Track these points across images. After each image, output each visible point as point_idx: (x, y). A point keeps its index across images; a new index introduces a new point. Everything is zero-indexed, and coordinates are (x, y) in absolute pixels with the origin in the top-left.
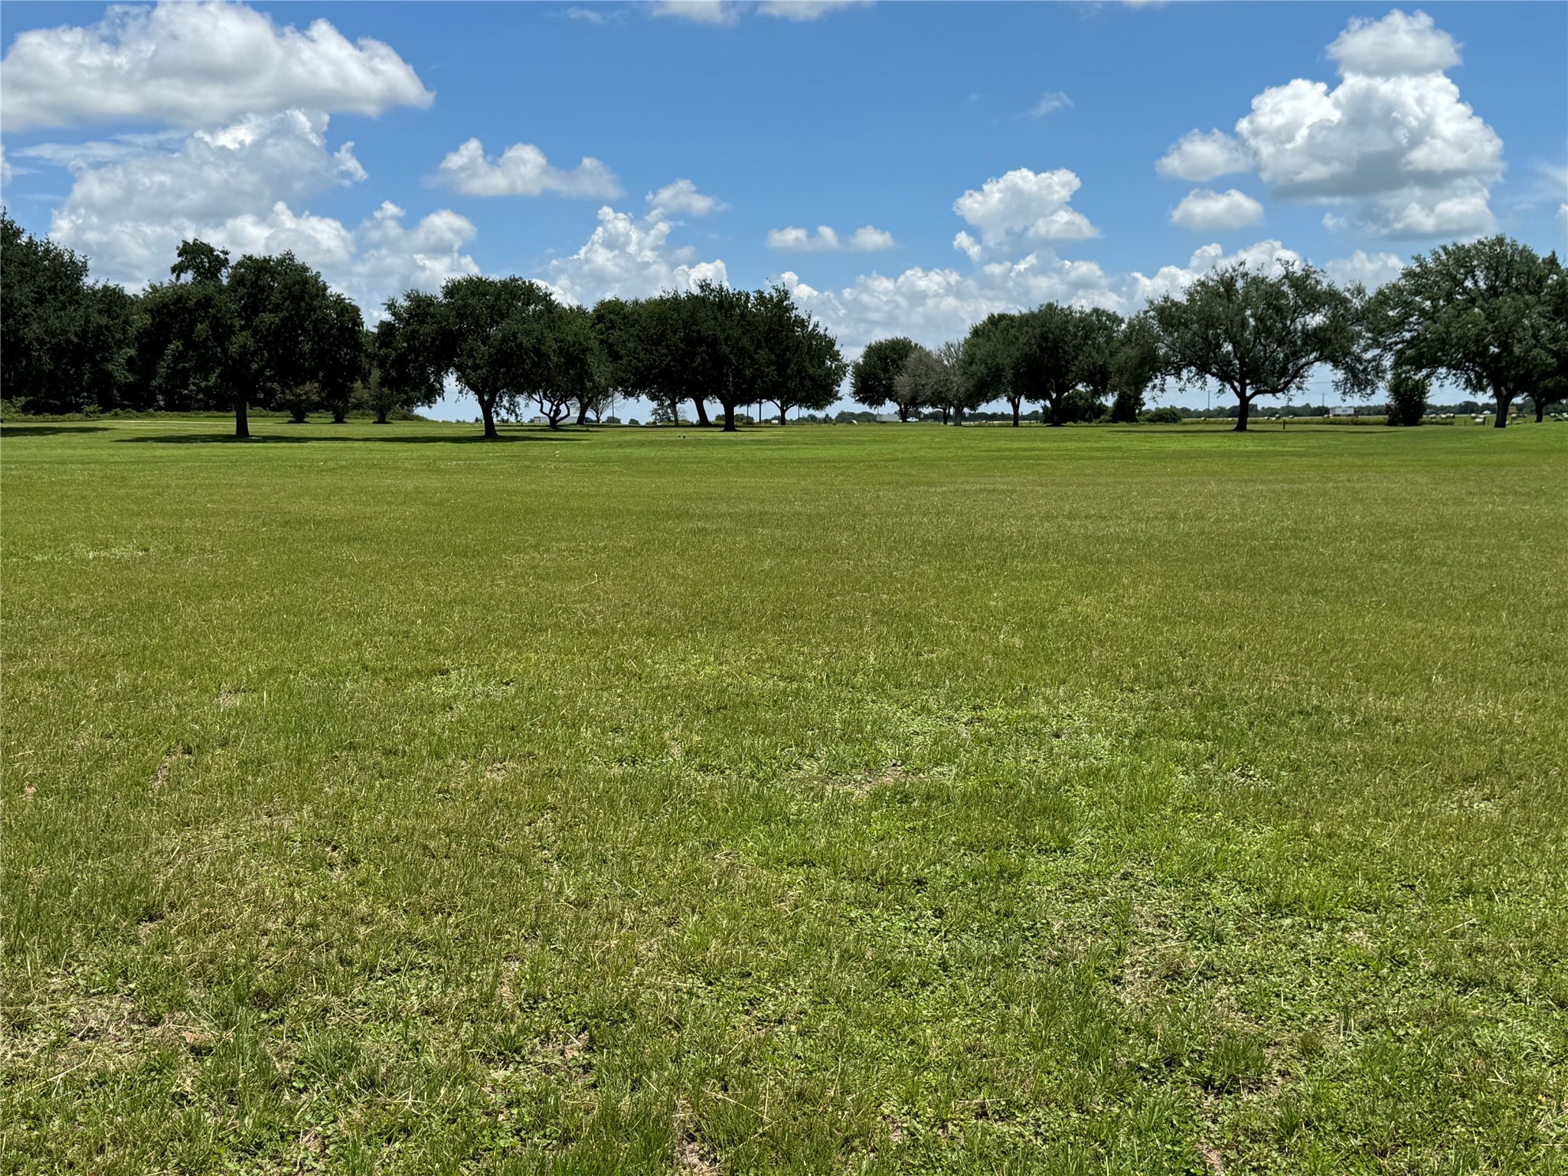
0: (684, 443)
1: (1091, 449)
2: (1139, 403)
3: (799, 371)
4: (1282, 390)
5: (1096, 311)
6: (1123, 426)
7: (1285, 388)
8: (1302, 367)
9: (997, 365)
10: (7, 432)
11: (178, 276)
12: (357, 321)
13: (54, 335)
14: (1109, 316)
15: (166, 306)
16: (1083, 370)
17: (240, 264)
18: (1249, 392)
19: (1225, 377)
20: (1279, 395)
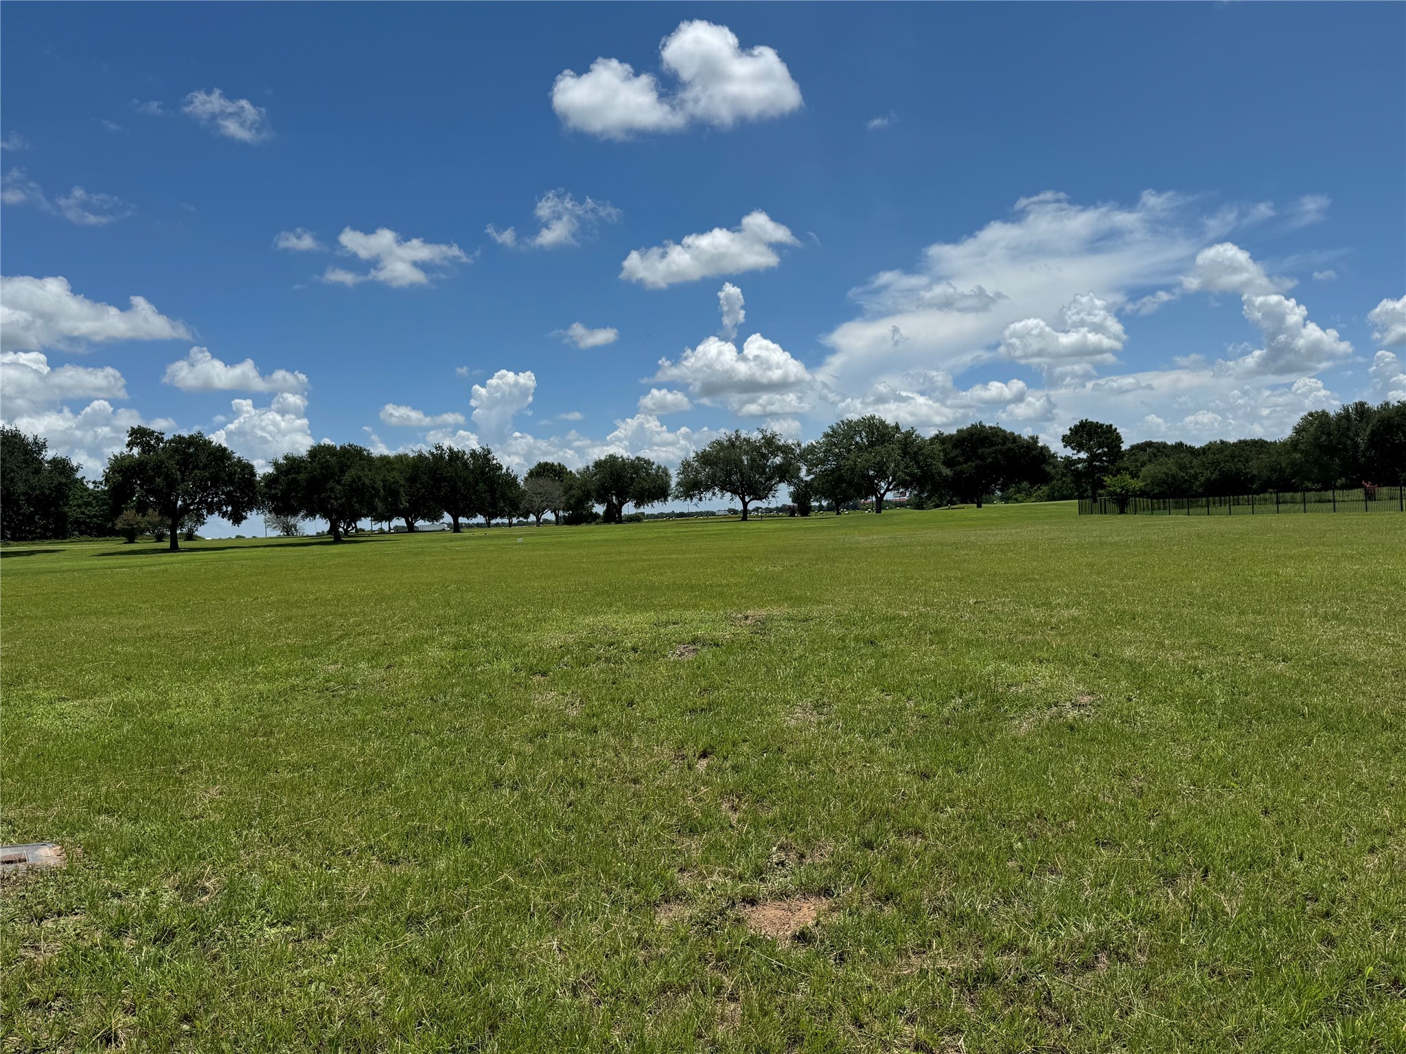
4: (764, 498)
7: (766, 497)
8: (773, 485)
10: (5, 555)
11: (131, 449)
12: (253, 474)
13: (34, 489)
15: (133, 468)
17: (171, 441)
18: (747, 499)
19: (734, 492)
20: (764, 500)
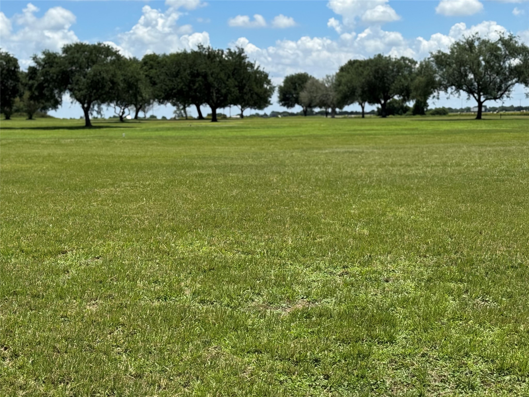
0: (190, 129)
1: (402, 130)
2: (426, 105)
3: (250, 90)
4: (499, 98)
5: (403, 58)
6: (418, 117)
7: (501, 97)
8: (509, 86)
9: (353, 87)
12: (16, 66)
14: (410, 60)
16: (397, 88)
18: (482, 99)
19: (470, 91)
20: (498, 100)
